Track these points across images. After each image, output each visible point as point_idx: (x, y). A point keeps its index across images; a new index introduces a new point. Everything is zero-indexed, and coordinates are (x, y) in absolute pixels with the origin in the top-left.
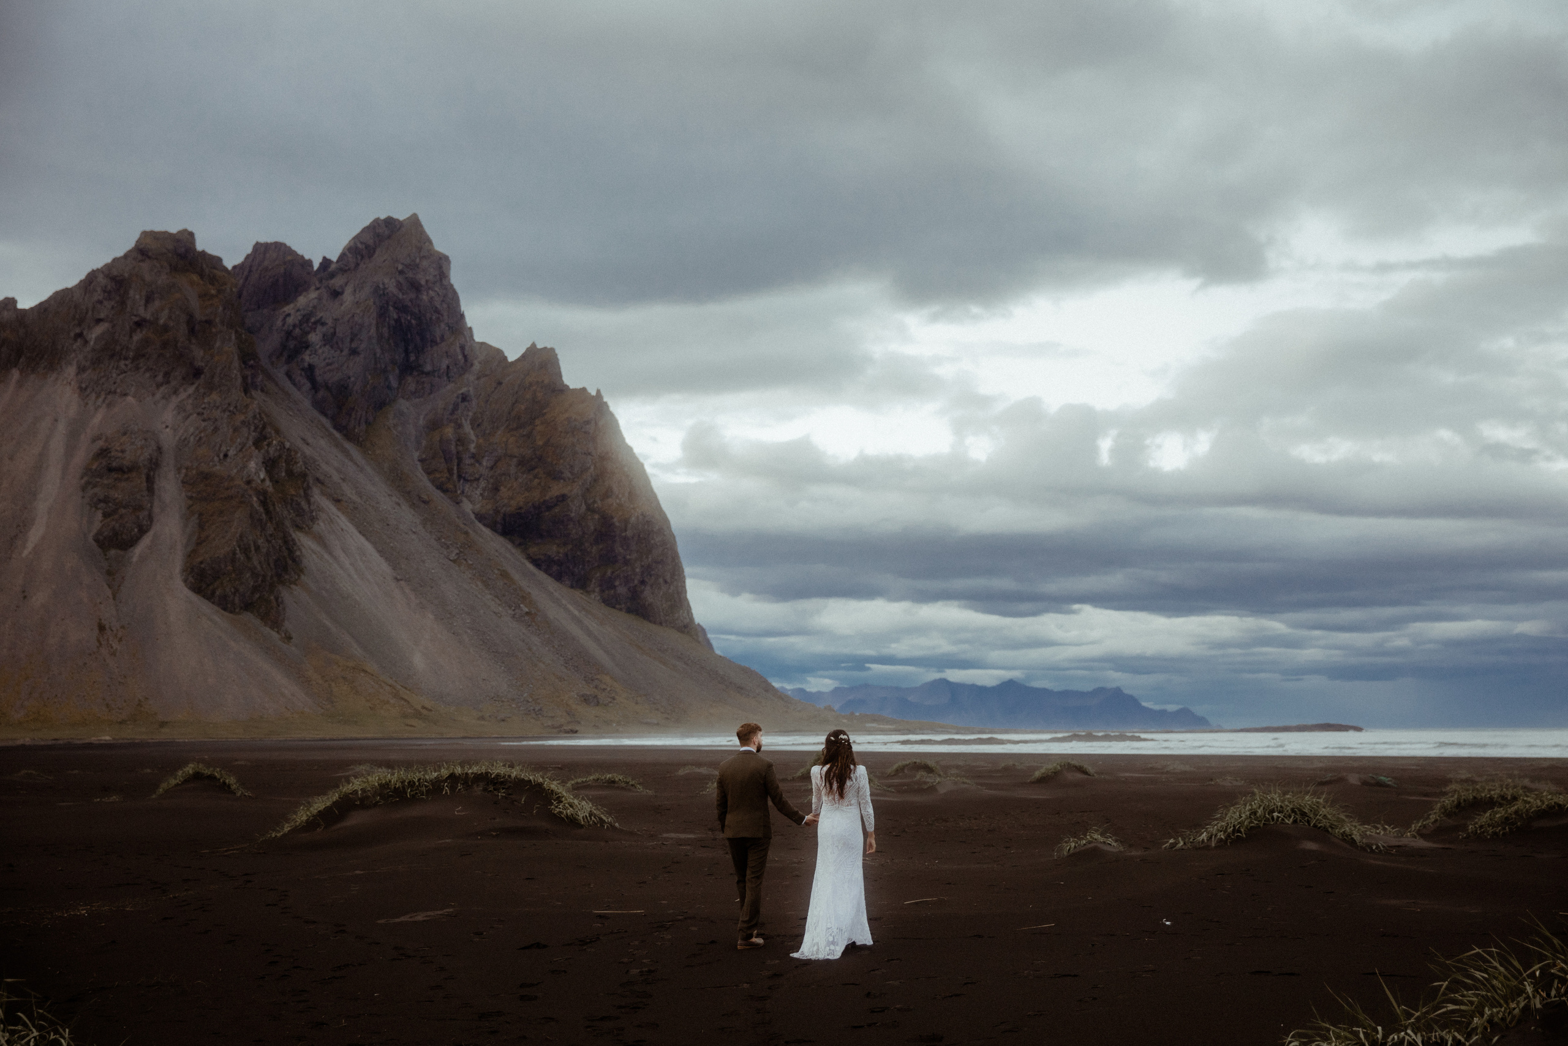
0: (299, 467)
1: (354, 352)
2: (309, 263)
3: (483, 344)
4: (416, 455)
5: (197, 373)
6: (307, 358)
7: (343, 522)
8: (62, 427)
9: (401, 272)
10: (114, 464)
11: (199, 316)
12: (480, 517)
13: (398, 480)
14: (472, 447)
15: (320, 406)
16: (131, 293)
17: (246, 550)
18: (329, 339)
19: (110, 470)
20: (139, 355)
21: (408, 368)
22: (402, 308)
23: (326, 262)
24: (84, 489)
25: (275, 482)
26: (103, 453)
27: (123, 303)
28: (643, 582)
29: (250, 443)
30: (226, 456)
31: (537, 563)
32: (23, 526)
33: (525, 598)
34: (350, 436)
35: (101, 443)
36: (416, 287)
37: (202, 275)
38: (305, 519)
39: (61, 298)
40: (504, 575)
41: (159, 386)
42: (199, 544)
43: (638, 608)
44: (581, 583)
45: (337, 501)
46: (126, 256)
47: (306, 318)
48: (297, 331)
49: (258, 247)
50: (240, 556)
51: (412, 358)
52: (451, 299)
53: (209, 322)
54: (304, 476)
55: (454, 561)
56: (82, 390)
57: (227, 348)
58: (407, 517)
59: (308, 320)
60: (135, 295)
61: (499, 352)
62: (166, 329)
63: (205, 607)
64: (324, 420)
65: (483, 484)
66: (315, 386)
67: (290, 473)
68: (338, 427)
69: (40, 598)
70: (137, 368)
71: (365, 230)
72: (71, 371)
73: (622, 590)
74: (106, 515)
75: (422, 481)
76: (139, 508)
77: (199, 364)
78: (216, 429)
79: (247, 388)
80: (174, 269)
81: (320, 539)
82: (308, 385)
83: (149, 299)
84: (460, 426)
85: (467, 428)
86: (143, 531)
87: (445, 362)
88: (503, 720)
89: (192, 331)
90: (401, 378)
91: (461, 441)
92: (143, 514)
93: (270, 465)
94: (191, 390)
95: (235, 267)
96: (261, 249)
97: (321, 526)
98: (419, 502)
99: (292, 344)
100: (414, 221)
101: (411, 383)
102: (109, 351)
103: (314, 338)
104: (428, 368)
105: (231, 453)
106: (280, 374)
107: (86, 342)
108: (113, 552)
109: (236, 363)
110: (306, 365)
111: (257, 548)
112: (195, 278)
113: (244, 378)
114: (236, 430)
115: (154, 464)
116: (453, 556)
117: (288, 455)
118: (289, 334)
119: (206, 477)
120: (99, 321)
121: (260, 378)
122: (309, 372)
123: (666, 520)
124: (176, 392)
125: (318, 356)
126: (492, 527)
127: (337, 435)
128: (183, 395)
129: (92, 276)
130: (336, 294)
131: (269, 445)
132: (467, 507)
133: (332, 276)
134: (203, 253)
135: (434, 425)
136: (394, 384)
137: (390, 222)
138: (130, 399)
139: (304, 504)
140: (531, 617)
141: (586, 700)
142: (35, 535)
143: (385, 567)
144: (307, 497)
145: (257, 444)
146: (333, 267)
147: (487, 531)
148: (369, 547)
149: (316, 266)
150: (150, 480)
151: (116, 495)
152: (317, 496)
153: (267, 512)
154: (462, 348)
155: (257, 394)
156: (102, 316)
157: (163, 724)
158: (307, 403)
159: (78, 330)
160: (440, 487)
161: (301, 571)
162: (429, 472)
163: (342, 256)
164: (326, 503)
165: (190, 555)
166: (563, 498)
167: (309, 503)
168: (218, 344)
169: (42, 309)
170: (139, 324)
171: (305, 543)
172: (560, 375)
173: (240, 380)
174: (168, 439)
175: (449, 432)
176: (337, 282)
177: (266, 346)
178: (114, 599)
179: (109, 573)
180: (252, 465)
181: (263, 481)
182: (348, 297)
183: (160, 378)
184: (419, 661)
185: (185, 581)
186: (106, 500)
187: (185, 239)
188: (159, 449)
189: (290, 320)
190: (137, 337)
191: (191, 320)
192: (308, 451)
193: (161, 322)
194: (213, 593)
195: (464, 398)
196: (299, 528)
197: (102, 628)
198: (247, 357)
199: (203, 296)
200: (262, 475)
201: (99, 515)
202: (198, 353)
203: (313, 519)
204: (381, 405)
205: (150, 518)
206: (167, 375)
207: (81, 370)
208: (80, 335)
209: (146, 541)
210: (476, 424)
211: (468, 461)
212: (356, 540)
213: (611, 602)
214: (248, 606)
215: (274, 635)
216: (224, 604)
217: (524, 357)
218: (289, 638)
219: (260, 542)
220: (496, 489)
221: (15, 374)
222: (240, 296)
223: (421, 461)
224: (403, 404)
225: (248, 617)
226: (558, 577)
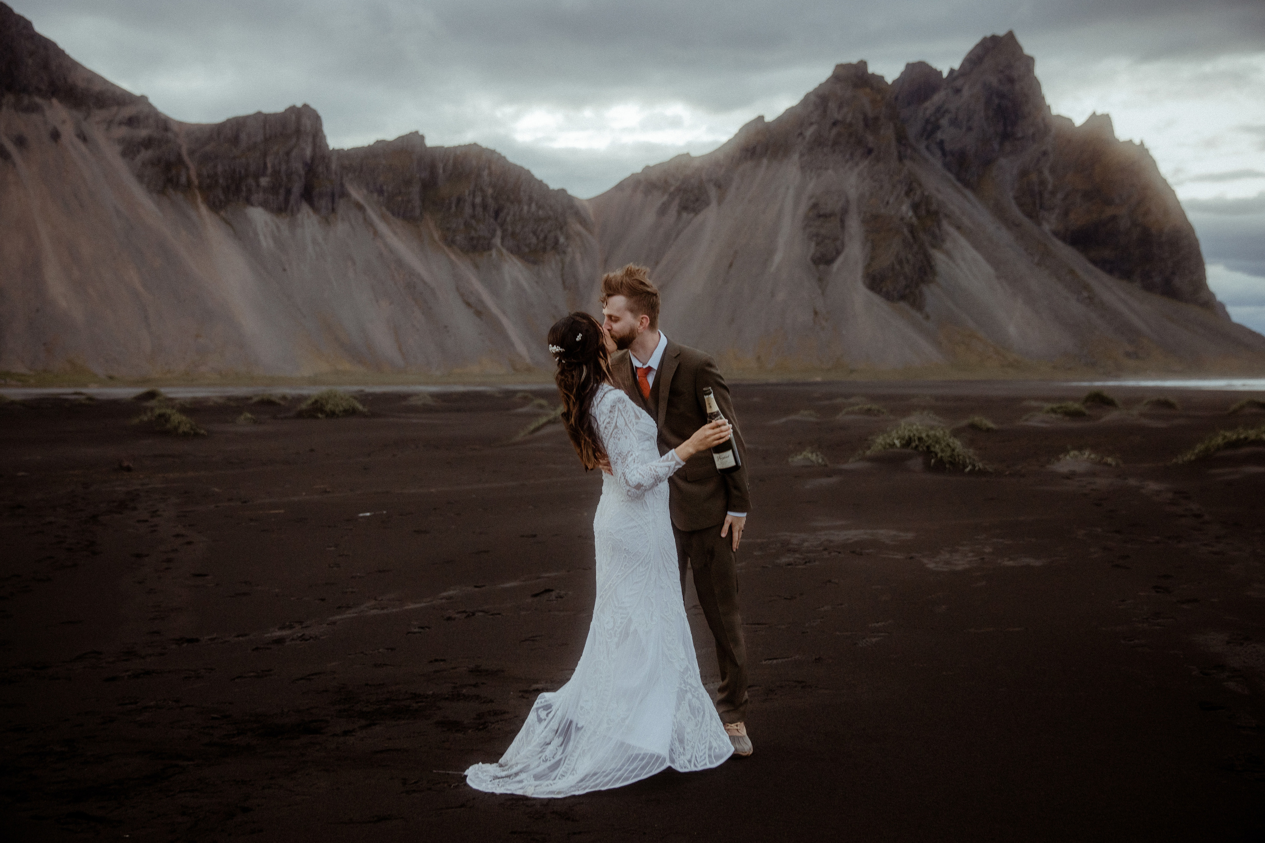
0: (934, 207)
1: (970, 129)
2: (940, 73)
3: (1059, 116)
4: (1011, 194)
5: (870, 151)
6: (939, 135)
7: (963, 241)
8: (791, 192)
9: (1001, 72)
10: (822, 212)
11: (870, 115)
12: (1056, 234)
13: (999, 212)
14: (1050, 187)
15: (947, 166)
16: (830, 104)
17: (900, 262)
18: (954, 122)
19: (819, 216)
20: (835, 143)
21: (1006, 136)
22: (1002, 96)
23: (952, 71)
24: (805, 228)
25: (919, 217)
26: (815, 206)
27: (825, 111)
28: (1173, 273)
29: (903, 193)
30: (888, 203)
31: (1094, 262)
32: (771, 252)
33: (1086, 287)
34: (967, 184)
35: (813, 200)
36: (1011, 81)
37: (872, 88)
38: (938, 241)
39: (790, 111)
40: (1072, 272)
41: (847, 161)
42: (872, 259)
43: (1169, 291)
44: (1126, 275)
45: (958, 228)
46: (828, 81)
47: (938, 109)
48: (933, 119)
49: (909, 66)
50: (898, 267)
51: (1009, 128)
52: (1035, 85)
53: (876, 119)
54: (936, 213)
55: (1038, 264)
56: (802, 168)
57: (888, 132)
58: (1004, 236)
59: (940, 111)
60: (832, 105)
61: (1070, 120)
62: (851, 125)
63: (876, 298)
64: (951, 176)
65: (1057, 211)
66: (944, 154)
67: (928, 211)
68: (959, 179)
69: (781, 296)
70: (834, 151)
71: (978, 46)
72: (796, 157)
73: (1157, 279)
74: (818, 244)
75: (1016, 212)
76: (836, 239)
77: (870, 145)
78: (881, 187)
79: (901, 158)
80: (856, 86)
81: (948, 254)
82: (939, 153)
83: (840, 107)
84: (1040, 172)
85: (1046, 173)
86: (838, 253)
87: (1031, 131)
88: (1070, 369)
89: (866, 125)
90: (1001, 144)
91: (1043, 183)
92: (838, 243)
93: (915, 207)
94: (866, 162)
95: (894, 82)
96: (910, 67)
97: (948, 245)
98: (1012, 225)
99: (929, 127)
100: (1011, 36)
101: (1008, 147)
102: (818, 142)
103: (944, 122)
104: (1020, 135)
105: (891, 201)
106: (922, 147)
107: (804, 138)
108: (822, 267)
109: (894, 143)
110: (938, 140)
111: (908, 261)
112: (868, 90)
113: (899, 152)
114: (894, 186)
115: (845, 211)
116: (1036, 260)
117: (927, 200)
118: (927, 121)
119: (875, 217)
120: (812, 124)
121: (909, 151)
122: (941, 144)
123: (1191, 229)
124: (857, 164)
125: (947, 133)
126: (1064, 239)
127: (959, 185)
128: (861, 166)
129: (807, 97)
130: (958, 91)
131: (915, 193)
132: (1046, 227)
133: (955, 79)
134: (873, 74)
135: (1024, 173)
136: (996, 146)
137: (994, 39)
138: (830, 172)
139: (937, 231)
140: (1091, 300)
141: (1128, 355)
142: (778, 258)
143: (988, 269)
144: (939, 226)
145: (907, 194)
146: (955, 74)
147: (1059, 243)
148: (979, 257)
149: (945, 74)
150: (842, 221)
151: (823, 231)
152: (945, 225)
153: (914, 237)
154: (1043, 119)
155: (908, 163)
156: (813, 120)
157: (852, 371)
158: (939, 165)
159: (799, 131)
160: (1030, 215)
161: (934, 273)
162: (1021, 205)
163: (962, 66)
164: (951, 230)
165: (868, 266)
166: (1114, 218)
167: (940, 229)
168: (882, 132)
169: (780, 120)
170: (835, 124)
171: (939, 257)
172: (1112, 131)
173: (895, 154)
174: (853, 194)
175: (1034, 177)
176: (959, 83)
177: (912, 131)
178: (823, 294)
179: (820, 280)
180: (905, 208)
181: (911, 218)
182: (966, 93)
183: (848, 156)
184: (1012, 330)
185: (864, 283)
186: (817, 235)
187: (862, 65)
188: (848, 201)
189: (928, 112)
190: (834, 131)
191: (865, 119)
192: (940, 197)
193: (848, 120)
194: (881, 290)
195: (1045, 153)
196: (934, 247)
197: (816, 313)
198: (901, 138)
199: (873, 102)
200: (910, 214)
201: (813, 244)
202: (870, 139)
203: (943, 241)
204: (988, 163)
205: (843, 244)
206: (852, 155)
207: (802, 155)
208: (801, 134)
209: (840, 260)
210: (1053, 170)
211: (1046, 195)
212: (971, 253)
213: (1149, 287)
214: (903, 298)
215: (919, 316)
216: (888, 297)
217: (1088, 121)
218: (927, 317)
219: (910, 256)
220: (1066, 214)
221: (765, 161)
222: (896, 98)
223: (1016, 198)
224: (1003, 161)
225: (902, 304)
226: (1110, 272)
